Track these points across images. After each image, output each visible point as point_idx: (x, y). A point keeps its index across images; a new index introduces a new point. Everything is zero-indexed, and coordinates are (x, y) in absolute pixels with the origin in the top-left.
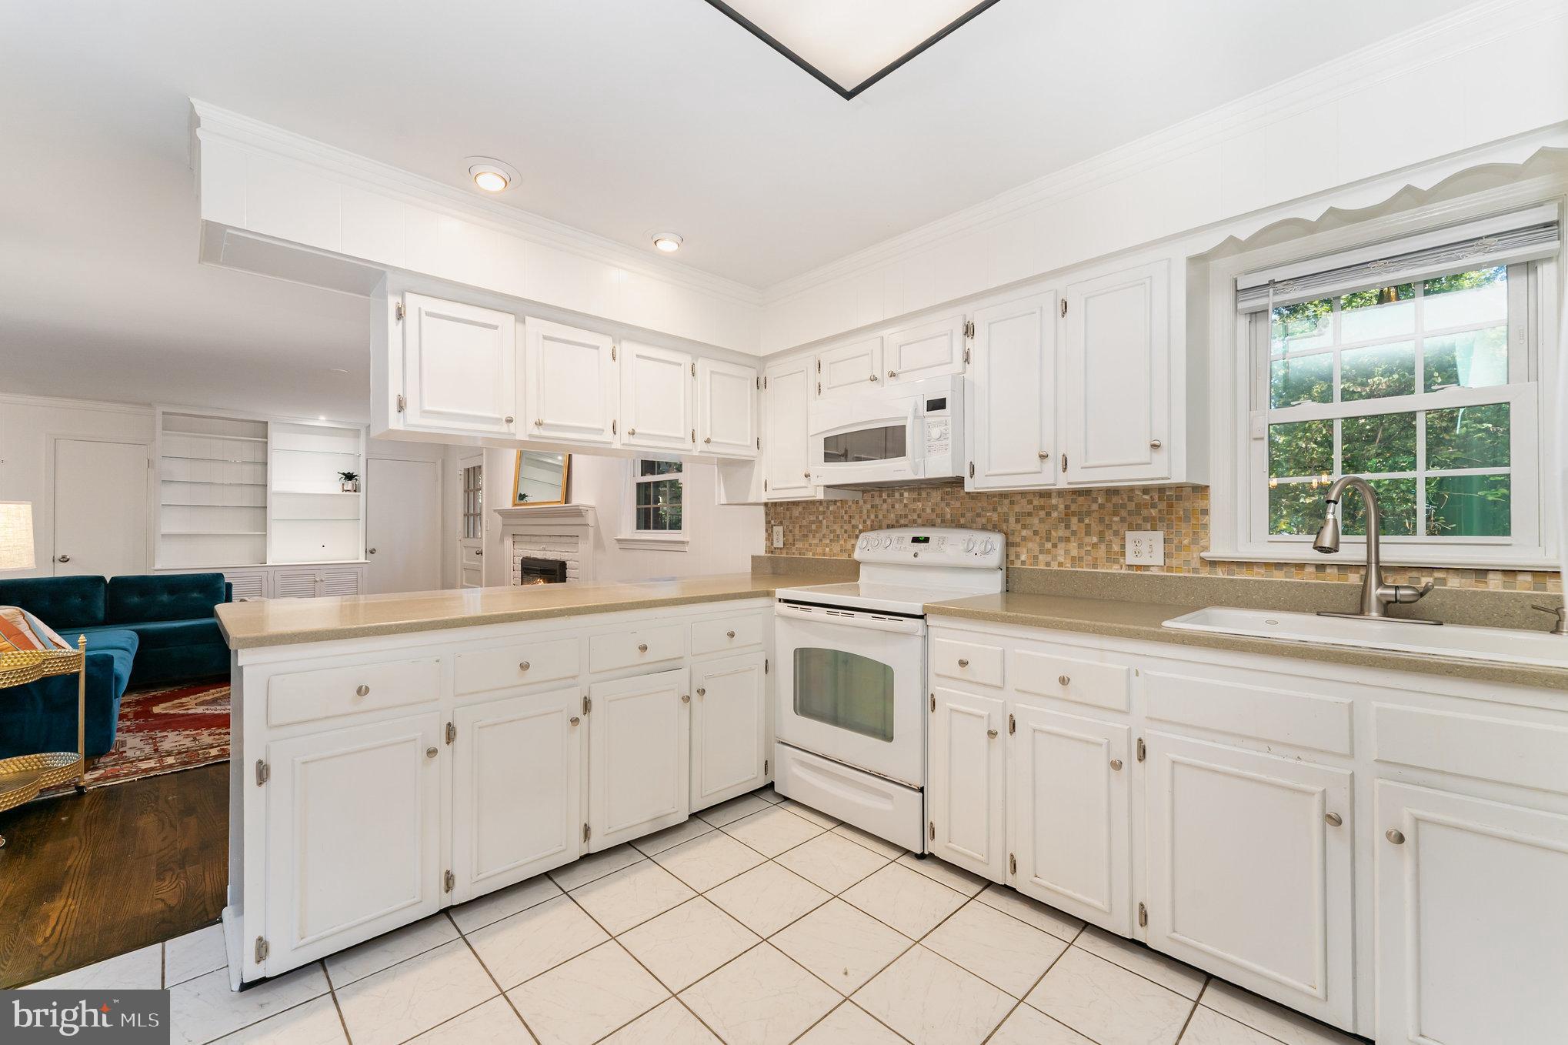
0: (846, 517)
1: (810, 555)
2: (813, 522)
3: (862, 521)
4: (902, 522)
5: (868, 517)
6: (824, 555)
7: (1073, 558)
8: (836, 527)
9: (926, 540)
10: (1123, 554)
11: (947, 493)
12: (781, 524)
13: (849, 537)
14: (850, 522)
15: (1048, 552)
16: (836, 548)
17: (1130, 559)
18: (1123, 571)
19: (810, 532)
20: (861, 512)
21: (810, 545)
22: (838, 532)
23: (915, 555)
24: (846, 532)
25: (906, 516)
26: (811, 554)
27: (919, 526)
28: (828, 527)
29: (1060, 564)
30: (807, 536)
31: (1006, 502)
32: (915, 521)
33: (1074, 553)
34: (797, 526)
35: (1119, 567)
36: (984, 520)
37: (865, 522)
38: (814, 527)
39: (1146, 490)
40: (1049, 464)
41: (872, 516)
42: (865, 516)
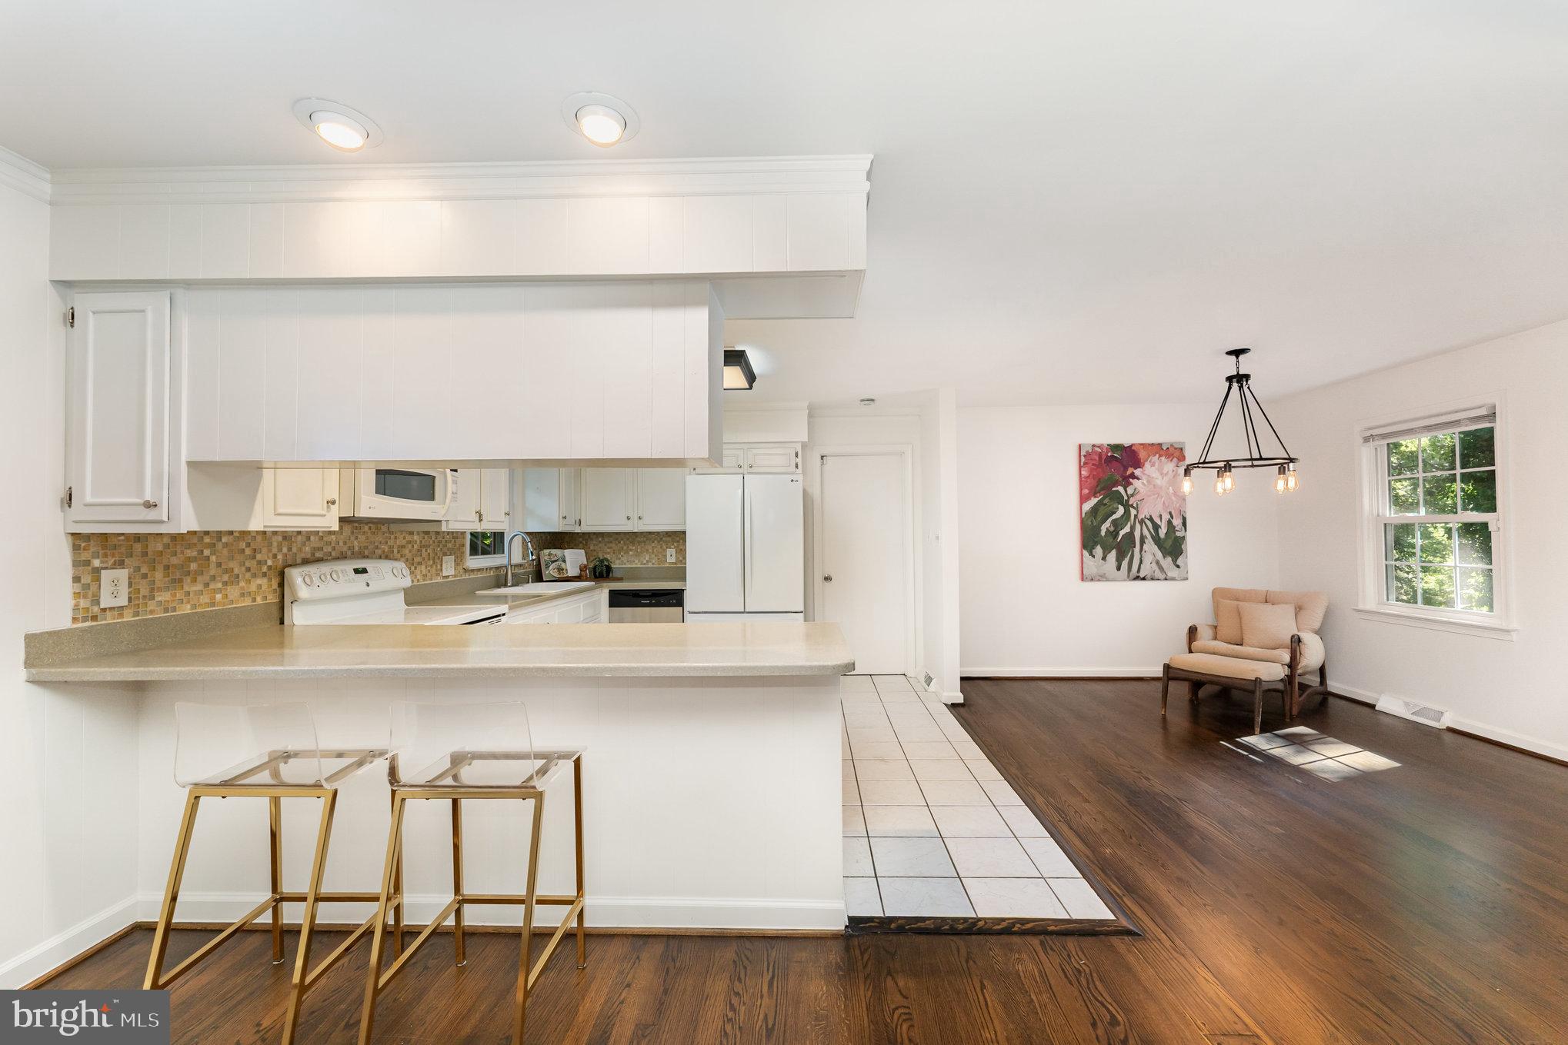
0: (248, 551)
1: (187, 609)
2: (195, 559)
3: (271, 555)
4: (318, 555)
5: (280, 550)
6: (213, 604)
8: (231, 565)
9: (364, 571)
11: (356, 528)
12: (120, 564)
13: (255, 576)
14: (254, 557)
16: (233, 592)
19: (188, 573)
20: (270, 544)
22: (236, 571)
26: (189, 606)
28: (219, 565)
30: (180, 581)
34: (160, 568)
35: (439, 578)
37: (275, 556)
38: (193, 566)
41: (285, 550)
42: (275, 550)
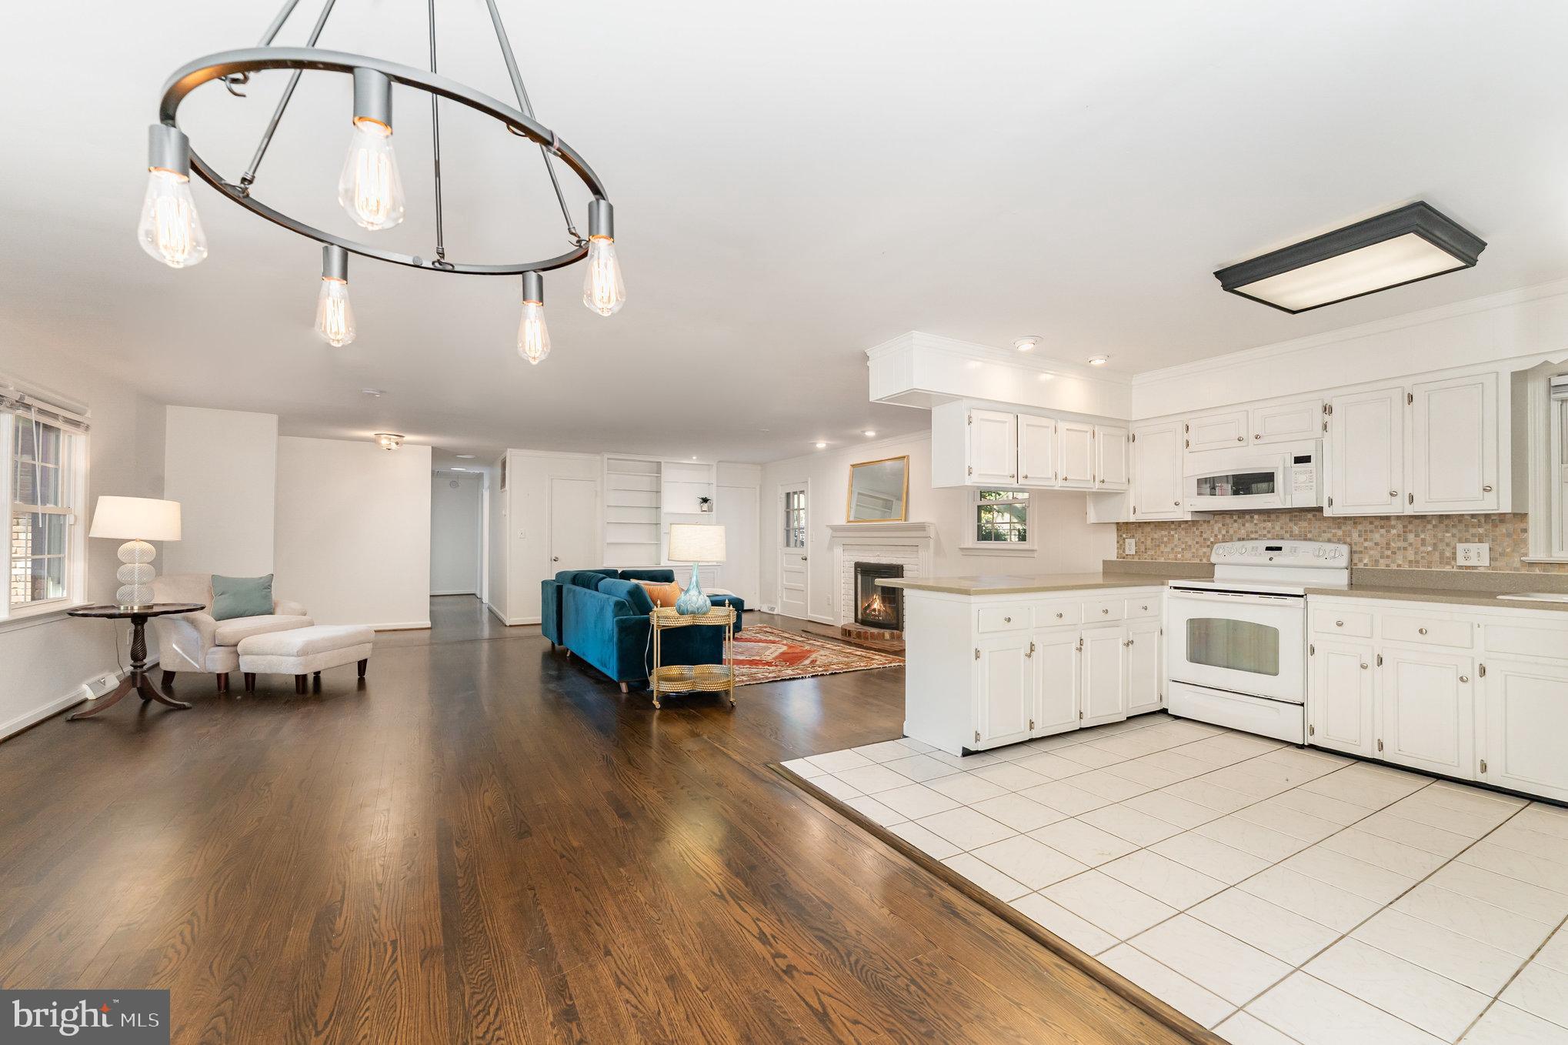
1: (1162, 560)
2: (1165, 536)
3: (1213, 535)
4: (1253, 536)
5: (1220, 532)
7: (1410, 562)
8: (1187, 539)
9: (1280, 549)
10: (1455, 559)
12: (1132, 537)
13: (1201, 546)
14: (1201, 536)
15: (1388, 557)
16: (1188, 555)
17: (1461, 561)
18: (1455, 570)
19: (1162, 543)
20: (1212, 529)
21: (1162, 552)
22: (1189, 543)
23: (1271, 559)
24: (1197, 543)
25: (1256, 532)
27: (1269, 539)
28: (1179, 539)
29: (1399, 566)
30: (1159, 546)
31: (1352, 522)
32: (1265, 536)
33: (1412, 557)
34: (1149, 539)
35: (1451, 567)
36: (1329, 535)
37: (1216, 536)
38: (1165, 539)
39: (1473, 516)
40: (1397, 500)
41: (1224, 532)
42: (1216, 532)
